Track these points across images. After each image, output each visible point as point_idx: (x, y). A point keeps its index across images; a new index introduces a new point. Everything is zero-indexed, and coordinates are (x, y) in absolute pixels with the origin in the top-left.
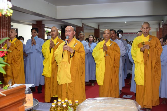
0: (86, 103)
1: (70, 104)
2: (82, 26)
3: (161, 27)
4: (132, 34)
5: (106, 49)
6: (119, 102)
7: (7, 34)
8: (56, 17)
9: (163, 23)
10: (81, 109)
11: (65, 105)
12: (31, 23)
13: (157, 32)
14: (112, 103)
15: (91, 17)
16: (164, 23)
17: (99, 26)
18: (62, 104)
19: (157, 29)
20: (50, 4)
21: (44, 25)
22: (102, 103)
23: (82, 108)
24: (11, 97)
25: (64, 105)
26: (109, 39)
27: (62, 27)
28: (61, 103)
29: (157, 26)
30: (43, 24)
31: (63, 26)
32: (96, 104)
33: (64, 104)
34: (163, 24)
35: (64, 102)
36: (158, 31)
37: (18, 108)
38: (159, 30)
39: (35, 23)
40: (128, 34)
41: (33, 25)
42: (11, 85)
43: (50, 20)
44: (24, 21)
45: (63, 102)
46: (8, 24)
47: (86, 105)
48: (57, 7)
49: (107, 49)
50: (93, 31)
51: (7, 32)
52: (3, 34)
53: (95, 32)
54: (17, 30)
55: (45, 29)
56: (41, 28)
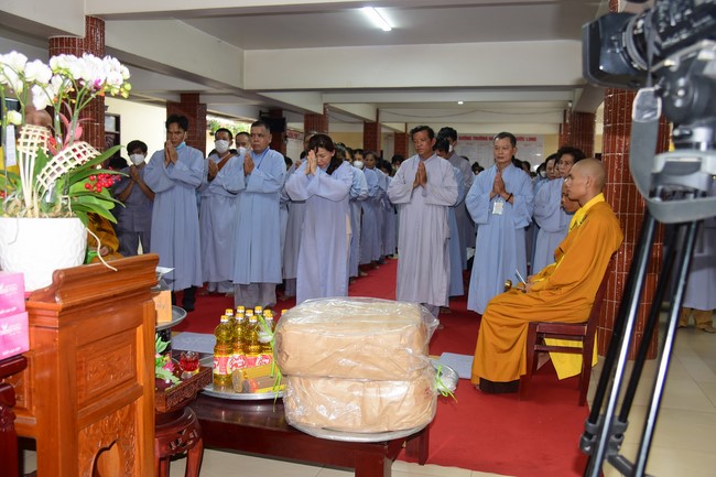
2: (322, 113)
4: (484, 141)
8: (242, 81)
12: (164, 100)
15: (349, 86)
17: (378, 112)
18: (247, 318)
21: (204, 106)
25: (250, 321)
27: (261, 113)
28: (245, 316)
30: (201, 102)
31: (264, 110)
33: (251, 318)
36: (562, 132)
39: (176, 99)
40: (472, 141)
41: (169, 106)
45: (249, 313)
50: (360, 129)
53: (365, 133)
54: (118, 119)
55: (208, 118)
56: (195, 116)
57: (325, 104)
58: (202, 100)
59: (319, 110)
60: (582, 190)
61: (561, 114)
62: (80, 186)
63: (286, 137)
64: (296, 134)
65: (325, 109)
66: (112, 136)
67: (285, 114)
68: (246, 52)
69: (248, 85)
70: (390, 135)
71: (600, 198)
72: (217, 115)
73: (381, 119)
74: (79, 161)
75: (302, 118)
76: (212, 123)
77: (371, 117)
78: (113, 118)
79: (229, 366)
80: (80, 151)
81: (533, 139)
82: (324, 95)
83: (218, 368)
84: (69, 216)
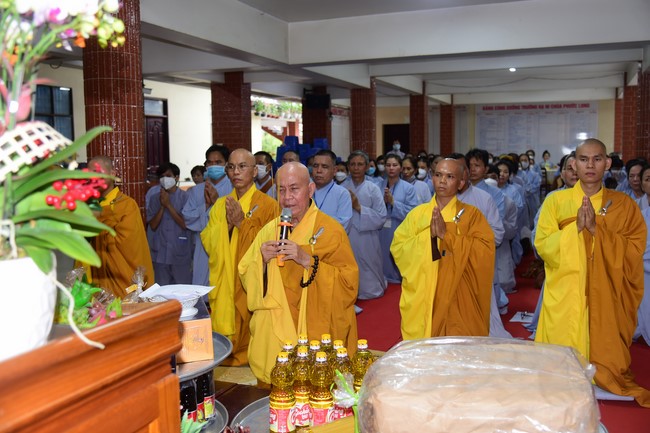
0: (399, 360)
1: (339, 355)
2: (368, 86)
3: (634, 82)
4: (533, 110)
5: (441, 232)
6: (516, 353)
7: (129, 117)
8: (287, 56)
9: (641, 69)
10: (380, 384)
11: (321, 358)
12: (209, 82)
13: (617, 100)
14: (492, 361)
15: (401, 55)
16: (643, 70)
17: (424, 84)
18: (312, 354)
19: (617, 89)
20: (266, 14)
21: (248, 85)
22: (455, 357)
23: (385, 376)
24: (124, 351)
25: (318, 359)
26: (453, 196)
27: (305, 90)
28: (309, 348)
29: (618, 82)
30: (245, 81)
31: (308, 88)
32: (434, 363)
33: (318, 354)
34: (640, 73)
35: (318, 348)
36: (621, 96)
37: (153, 385)
38: (625, 94)
39: (220, 79)
40: (521, 110)
41: (214, 87)
42: (140, 285)
43: (267, 68)
44: (185, 75)
45: (315, 346)
46: (134, 85)
47: (400, 365)
48: (291, 25)
49: (446, 231)
50: (406, 102)
51: (129, 108)
52: (117, 117)
53: (412, 106)
54: (165, 103)
55: (253, 98)
56: (239, 96)
57: (372, 78)
58: (246, 78)
59: (365, 83)
61: (622, 77)
62: (38, 201)
63: (331, 114)
64: (340, 111)
65: (372, 84)
66: (161, 120)
67: (329, 91)
68: (290, 25)
69: (293, 60)
70: (434, 108)
72: (262, 95)
73: (428, 91)
74: (39, 152)
75: (348, 93)
76: (257, 103)
77: (417, 89)
78: (161, 103)
79: (290, 420)
80: (29, 141)
81: (585, 105)
82: (371, 67)
83: (276, 423)
84: (12, 258)
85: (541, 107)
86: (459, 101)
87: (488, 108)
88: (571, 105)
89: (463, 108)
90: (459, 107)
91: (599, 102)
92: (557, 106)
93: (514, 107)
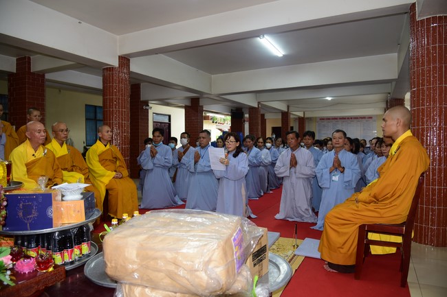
12: (183, 105)
16: (391, 97)
17: (288, 106)
21: (202, 107)
30: (200, 105)
39: (189, 104)
41: (186, 108)
50: (280, 116)
54: (170, 116)
56: (197, 112)
58: (200, 103)
59: (255, 105)
60: (394, 129)
63: (244, 121)
65: (258, 105)
66: (168, 124)
68: (212, 76)
69: (214, 92)
70: (295, 119)
71: (409, 133)
72: (212, 112)
73: (290, 110)
77: (285, 109)
81: (370, 118)
82: (258, 95)
85: (348, 118)
86: (307, 115)
87: (322, 119)
88: (363, 118)
89: (310, 119)
90: (308, 118)
91: (377, 115)
92: (356, 118)
93: (335, 118)
